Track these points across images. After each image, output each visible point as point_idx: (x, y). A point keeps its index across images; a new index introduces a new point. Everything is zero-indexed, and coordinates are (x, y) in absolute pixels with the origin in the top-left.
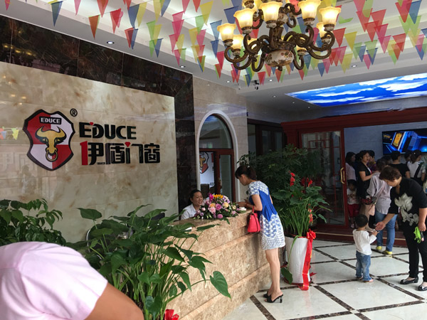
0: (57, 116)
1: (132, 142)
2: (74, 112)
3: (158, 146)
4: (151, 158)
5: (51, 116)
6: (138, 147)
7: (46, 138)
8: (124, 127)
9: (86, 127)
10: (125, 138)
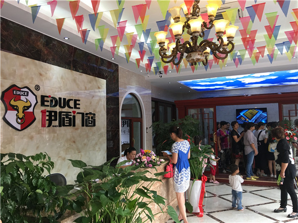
0: (26, 90)
1: (77, 111)
2: (37, 88)
3: (94, 115)
4: (89, 123)
5: (22, 90)
6: (81, 115)
7: (17, 106)
8: (72, 100)
9: (46, 99)
10: (72, 108)
